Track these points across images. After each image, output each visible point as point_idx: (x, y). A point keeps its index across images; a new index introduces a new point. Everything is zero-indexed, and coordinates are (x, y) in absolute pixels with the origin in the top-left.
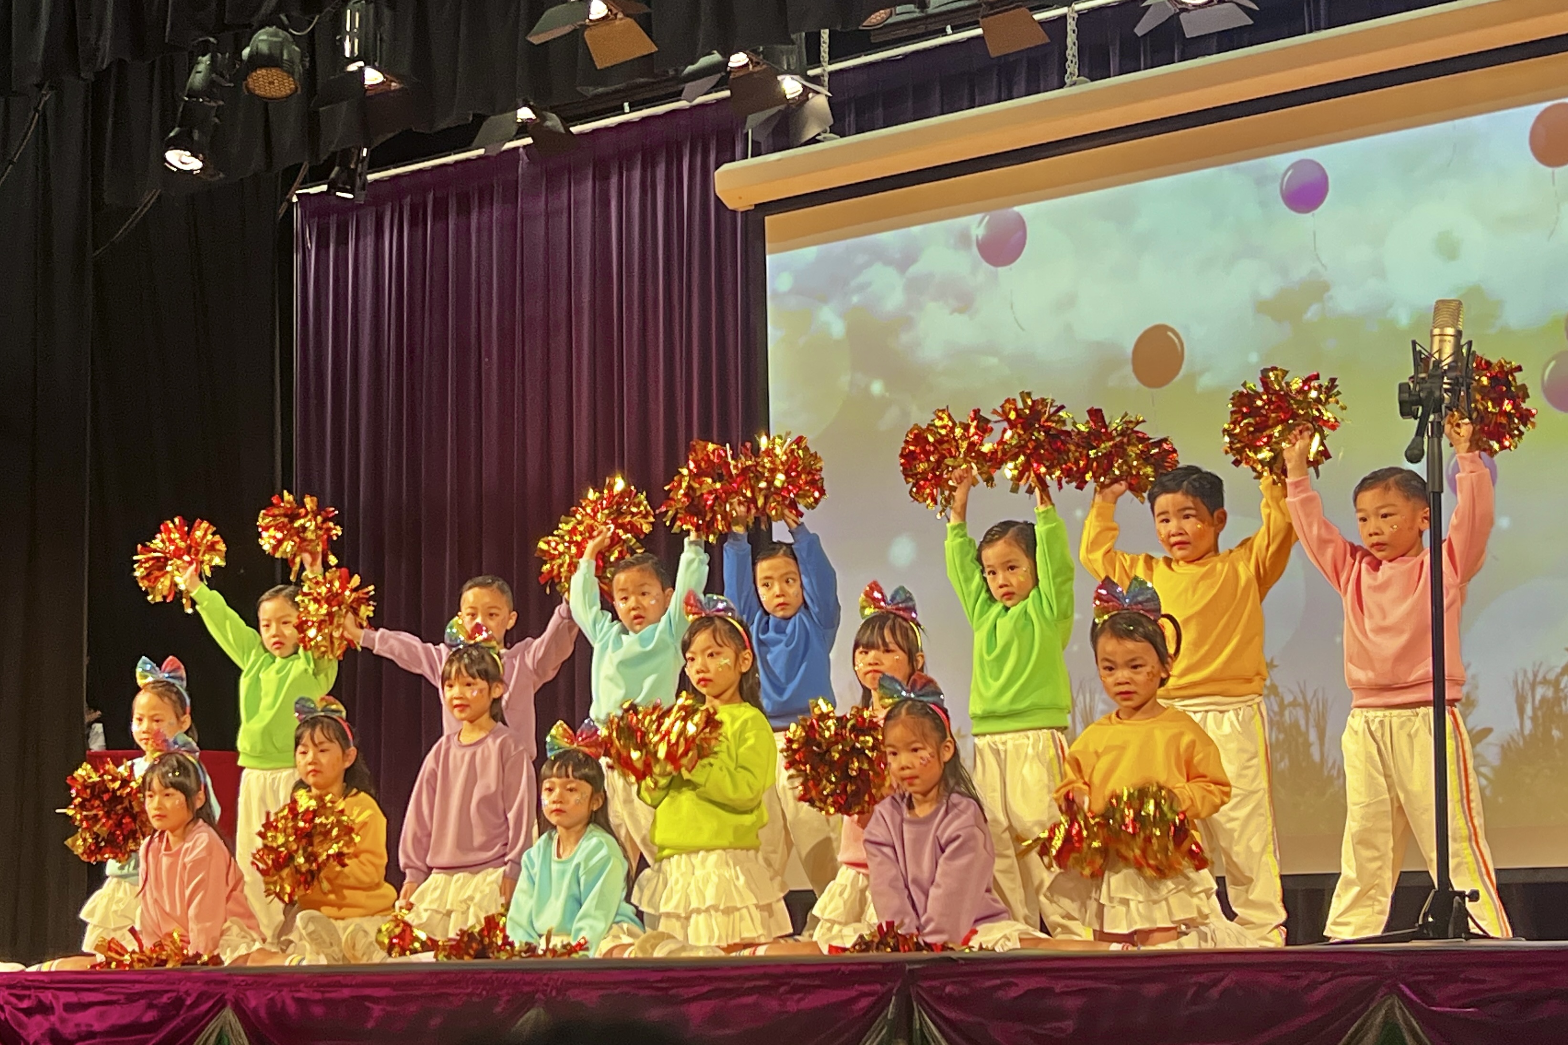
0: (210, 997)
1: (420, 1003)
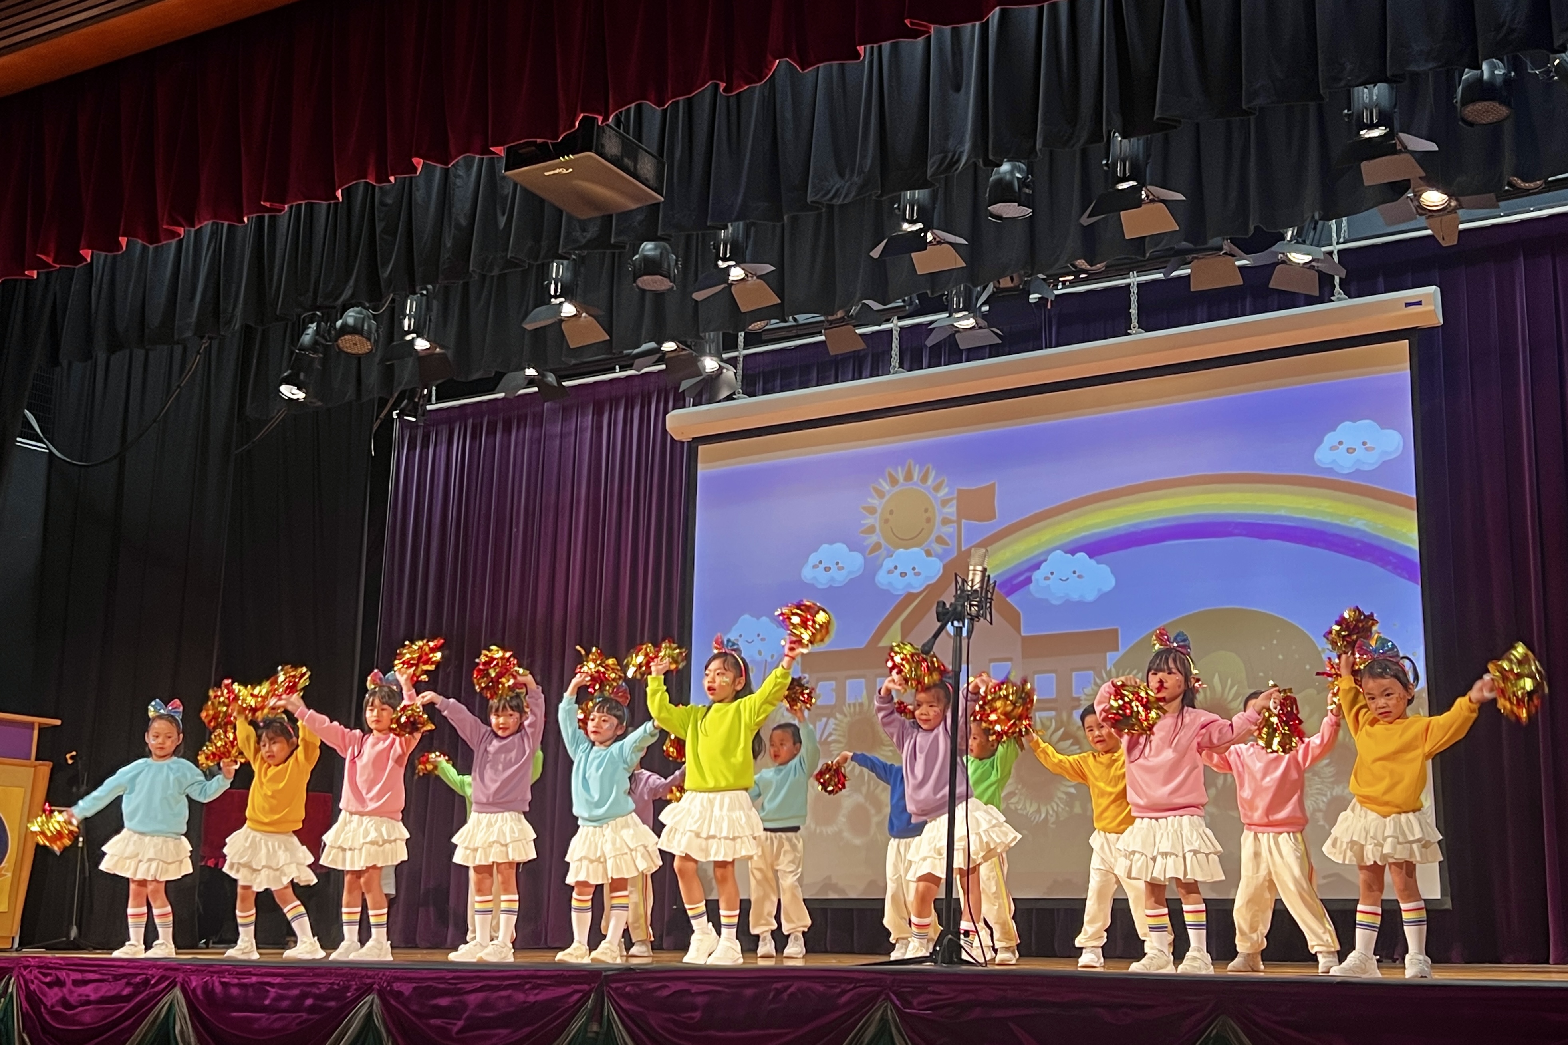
0: (168, 978)
1: (300, 988)
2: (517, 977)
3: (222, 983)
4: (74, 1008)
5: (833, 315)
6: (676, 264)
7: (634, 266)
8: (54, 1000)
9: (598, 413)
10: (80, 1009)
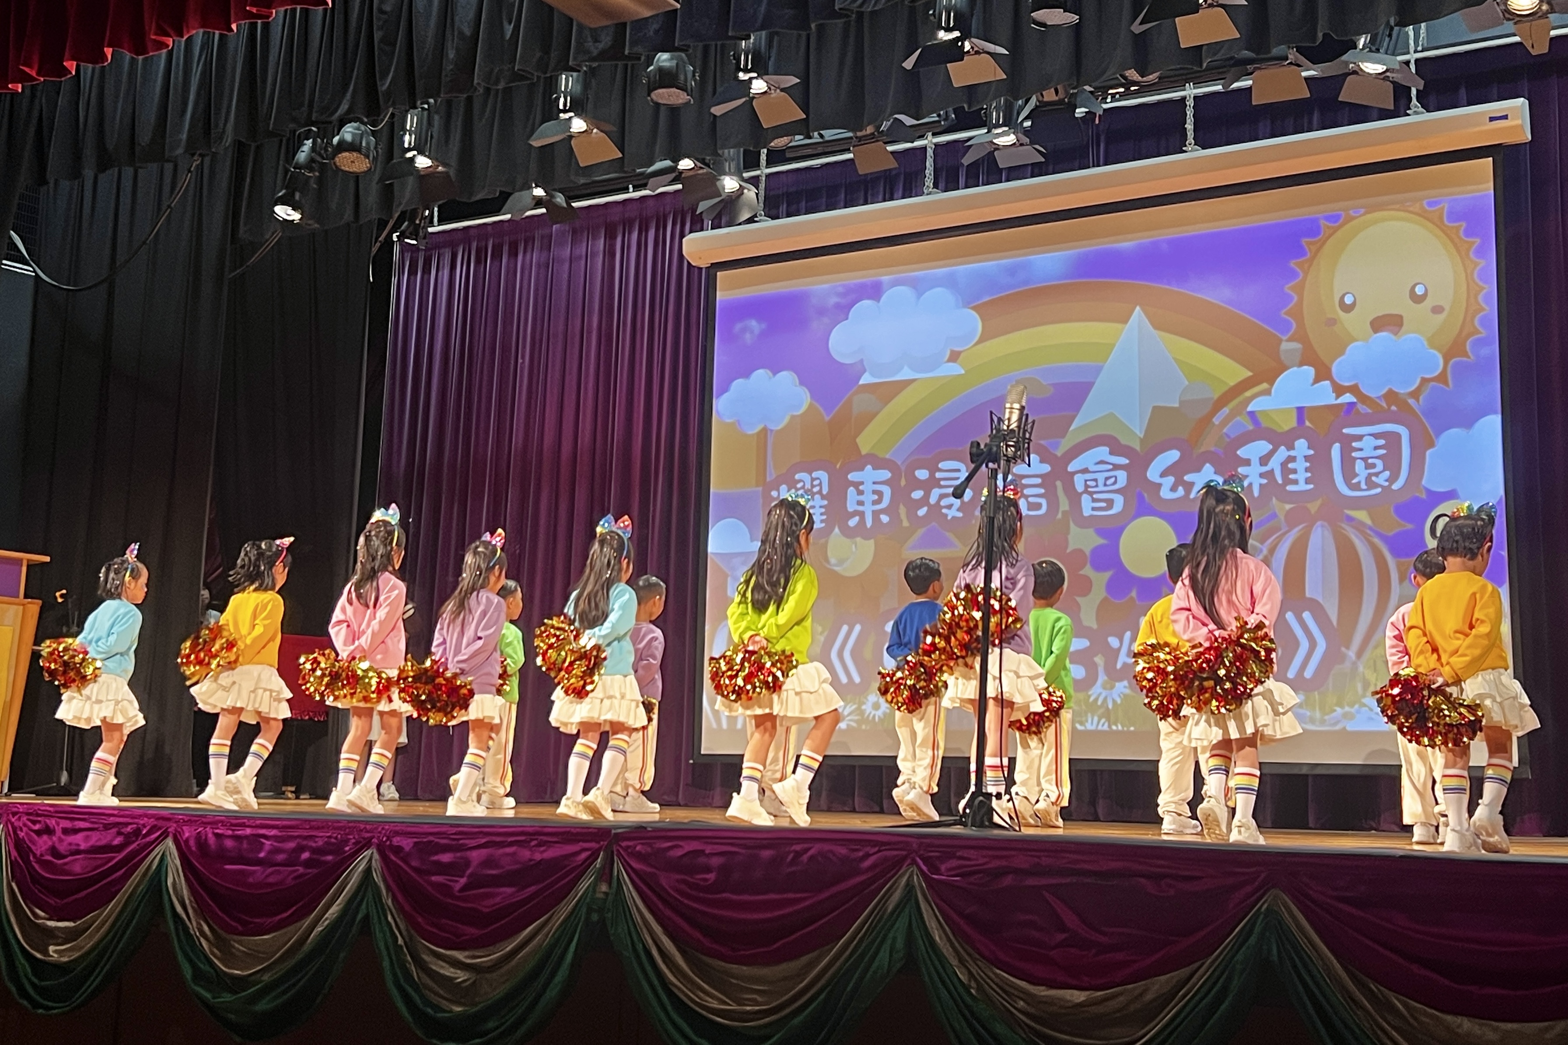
0: (160, 828)
1: (298, 840)
2: (522, 833)
3: (217, 835)
4: (65, 857)
5: (861, 131)
6: (694, 76)
7: (648, 77)
8: (43, 849)
9: (611, 236)
10: (70, 858)
